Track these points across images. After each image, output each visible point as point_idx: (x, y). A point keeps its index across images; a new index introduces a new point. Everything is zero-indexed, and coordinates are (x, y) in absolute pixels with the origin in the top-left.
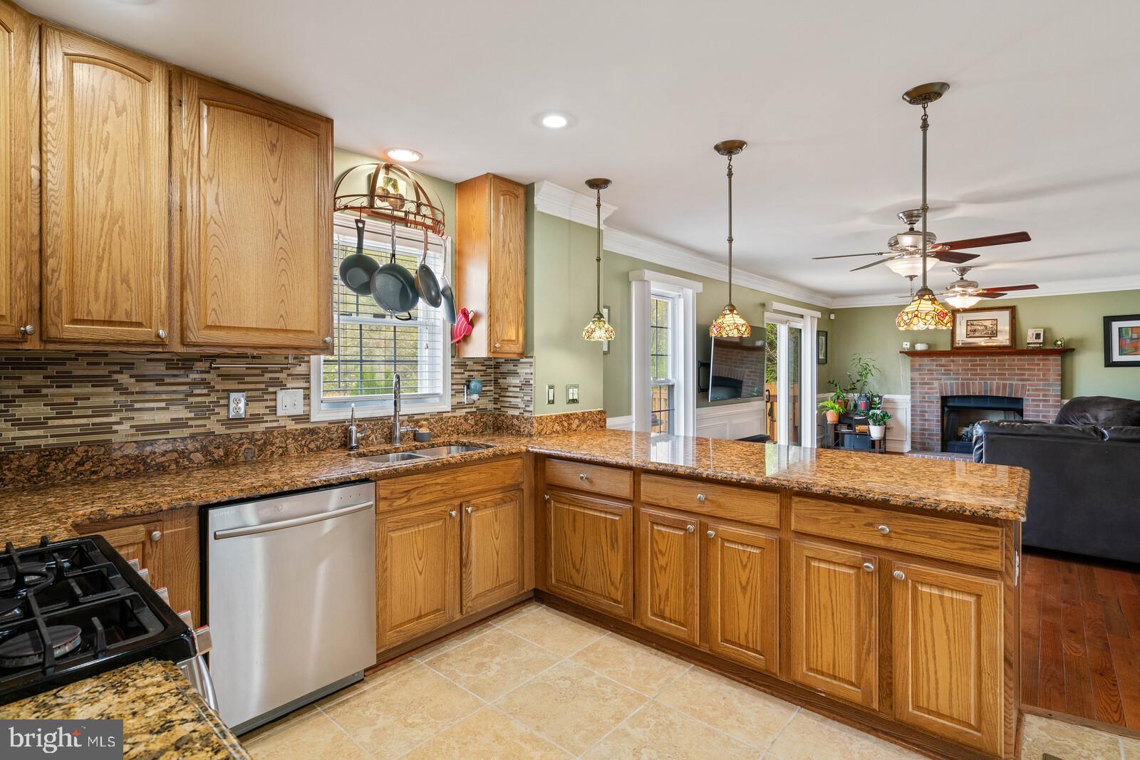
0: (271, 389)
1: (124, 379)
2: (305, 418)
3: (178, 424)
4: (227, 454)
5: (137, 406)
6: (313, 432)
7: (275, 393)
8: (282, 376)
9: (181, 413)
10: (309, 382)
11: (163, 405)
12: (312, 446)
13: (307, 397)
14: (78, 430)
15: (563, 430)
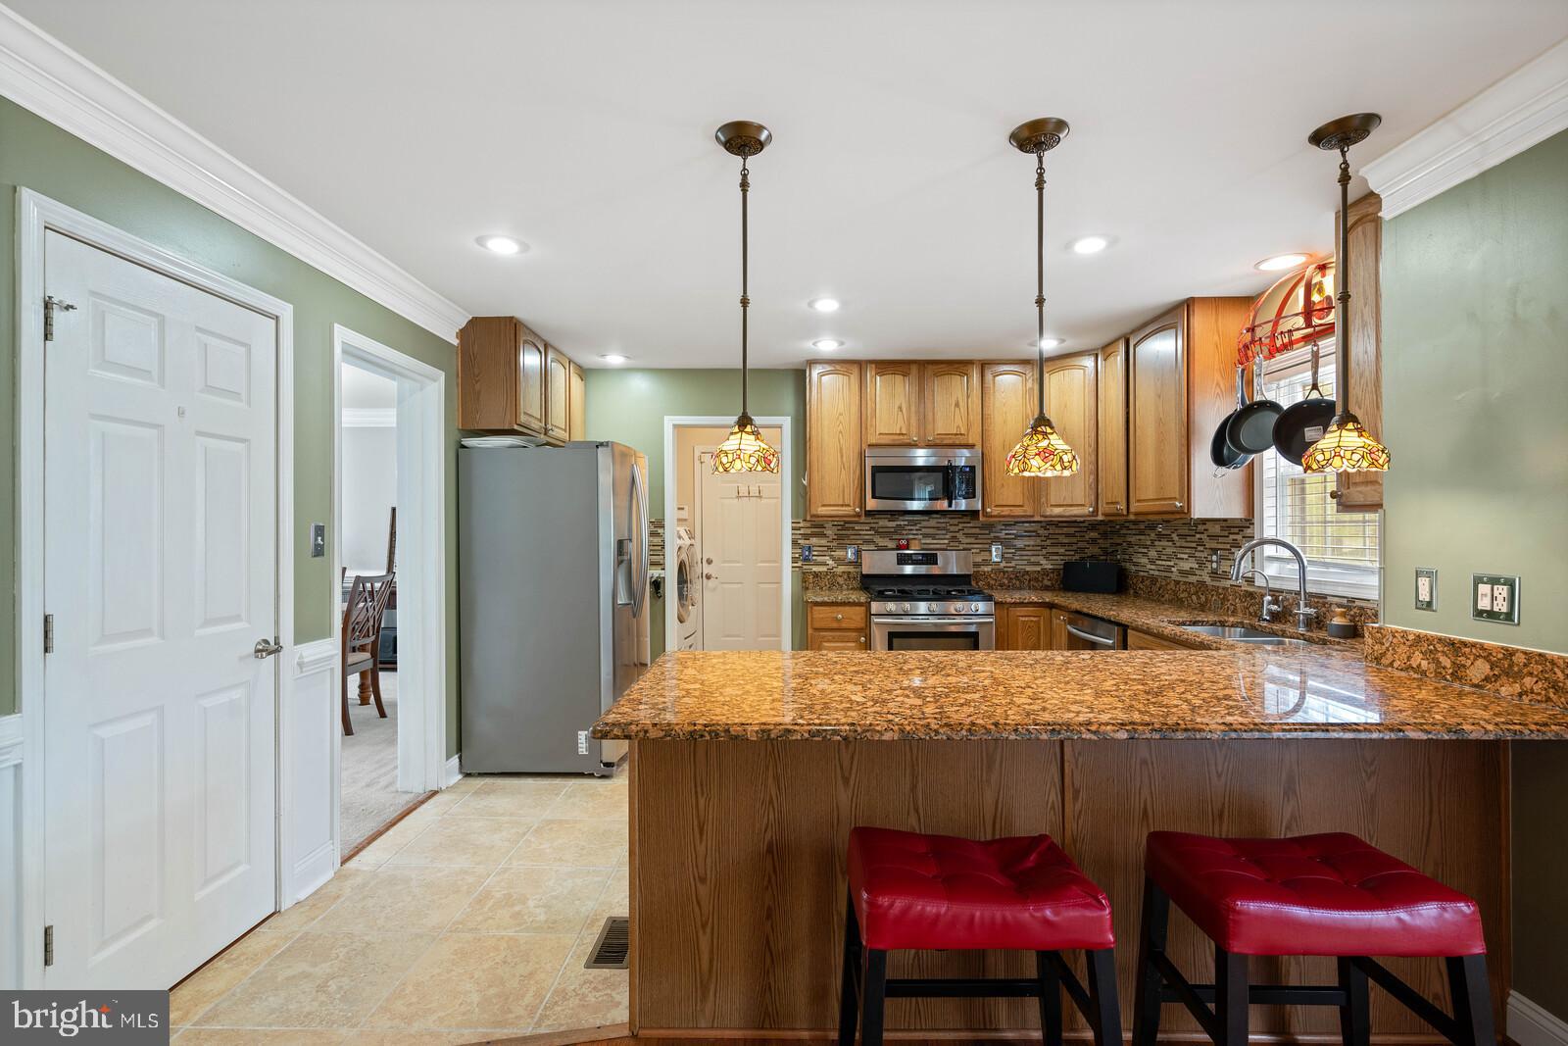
0: (1233, 550)
2: (1250, 581)
3: (1191, 572)
5: (1179, 556)
6: (1251, 595)
7: (1234, 553)
8: (1239, 537)
9: (1193, 564)
11: (1186, 556)
12: (1251, 609)
14: (1162, 568)
15: (1437, 674)
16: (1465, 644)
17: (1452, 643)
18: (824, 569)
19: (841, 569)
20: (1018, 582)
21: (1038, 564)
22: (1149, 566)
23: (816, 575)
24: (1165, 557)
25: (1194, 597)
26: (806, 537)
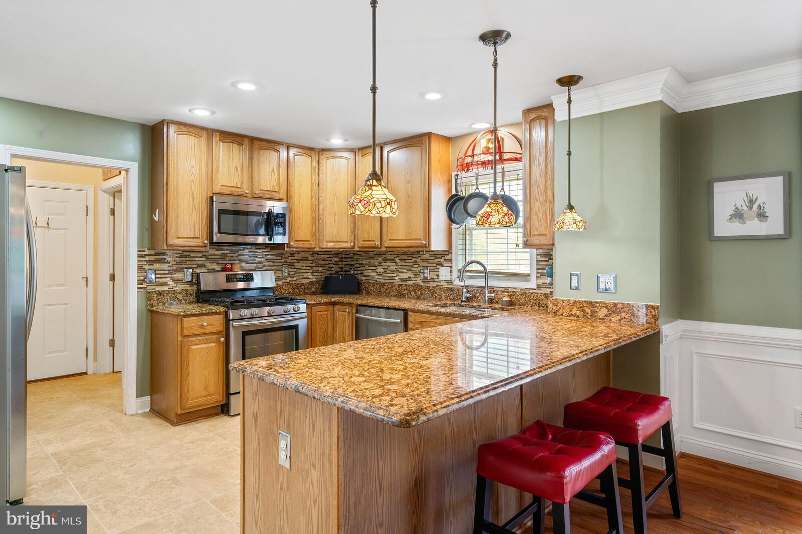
0: (438, 267)
1: (397, 260)
2: (450, 282)
3: (409, 279)
4: (421, 294)
5: (400, 270)
6: (451, 289)
7: (439, 268)
8: (442, 260)
9: (410, 275)
10: (452, 264)
11: (406, 271)
12: (451, 297)
13: (451, 271)
14: (388, 278)
15: (584, 316)
16: (597, 303)
17: (591, 303)
18: (165, 288)
19: (179, 288)
20: (298, 291)
21: (308, 278)
22: (377, 277)
23: (160, 293)
24: (390, 272)
25: (413, 293)
26: (150, 263)
